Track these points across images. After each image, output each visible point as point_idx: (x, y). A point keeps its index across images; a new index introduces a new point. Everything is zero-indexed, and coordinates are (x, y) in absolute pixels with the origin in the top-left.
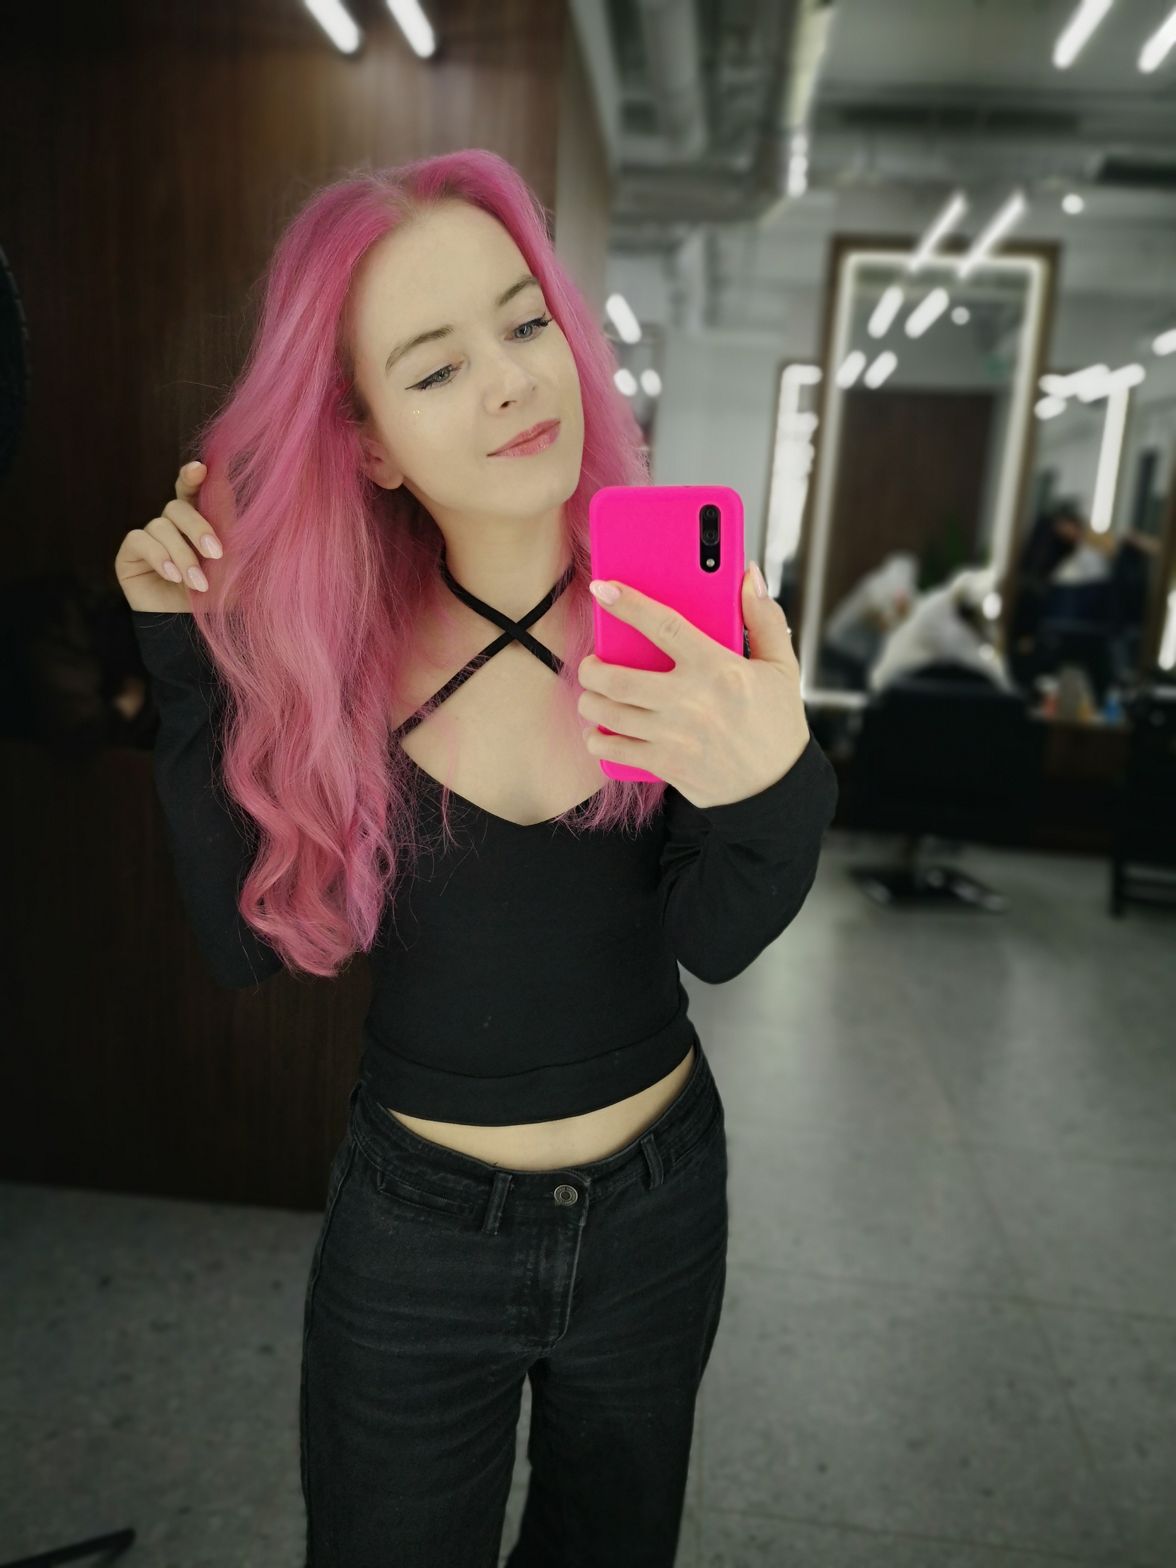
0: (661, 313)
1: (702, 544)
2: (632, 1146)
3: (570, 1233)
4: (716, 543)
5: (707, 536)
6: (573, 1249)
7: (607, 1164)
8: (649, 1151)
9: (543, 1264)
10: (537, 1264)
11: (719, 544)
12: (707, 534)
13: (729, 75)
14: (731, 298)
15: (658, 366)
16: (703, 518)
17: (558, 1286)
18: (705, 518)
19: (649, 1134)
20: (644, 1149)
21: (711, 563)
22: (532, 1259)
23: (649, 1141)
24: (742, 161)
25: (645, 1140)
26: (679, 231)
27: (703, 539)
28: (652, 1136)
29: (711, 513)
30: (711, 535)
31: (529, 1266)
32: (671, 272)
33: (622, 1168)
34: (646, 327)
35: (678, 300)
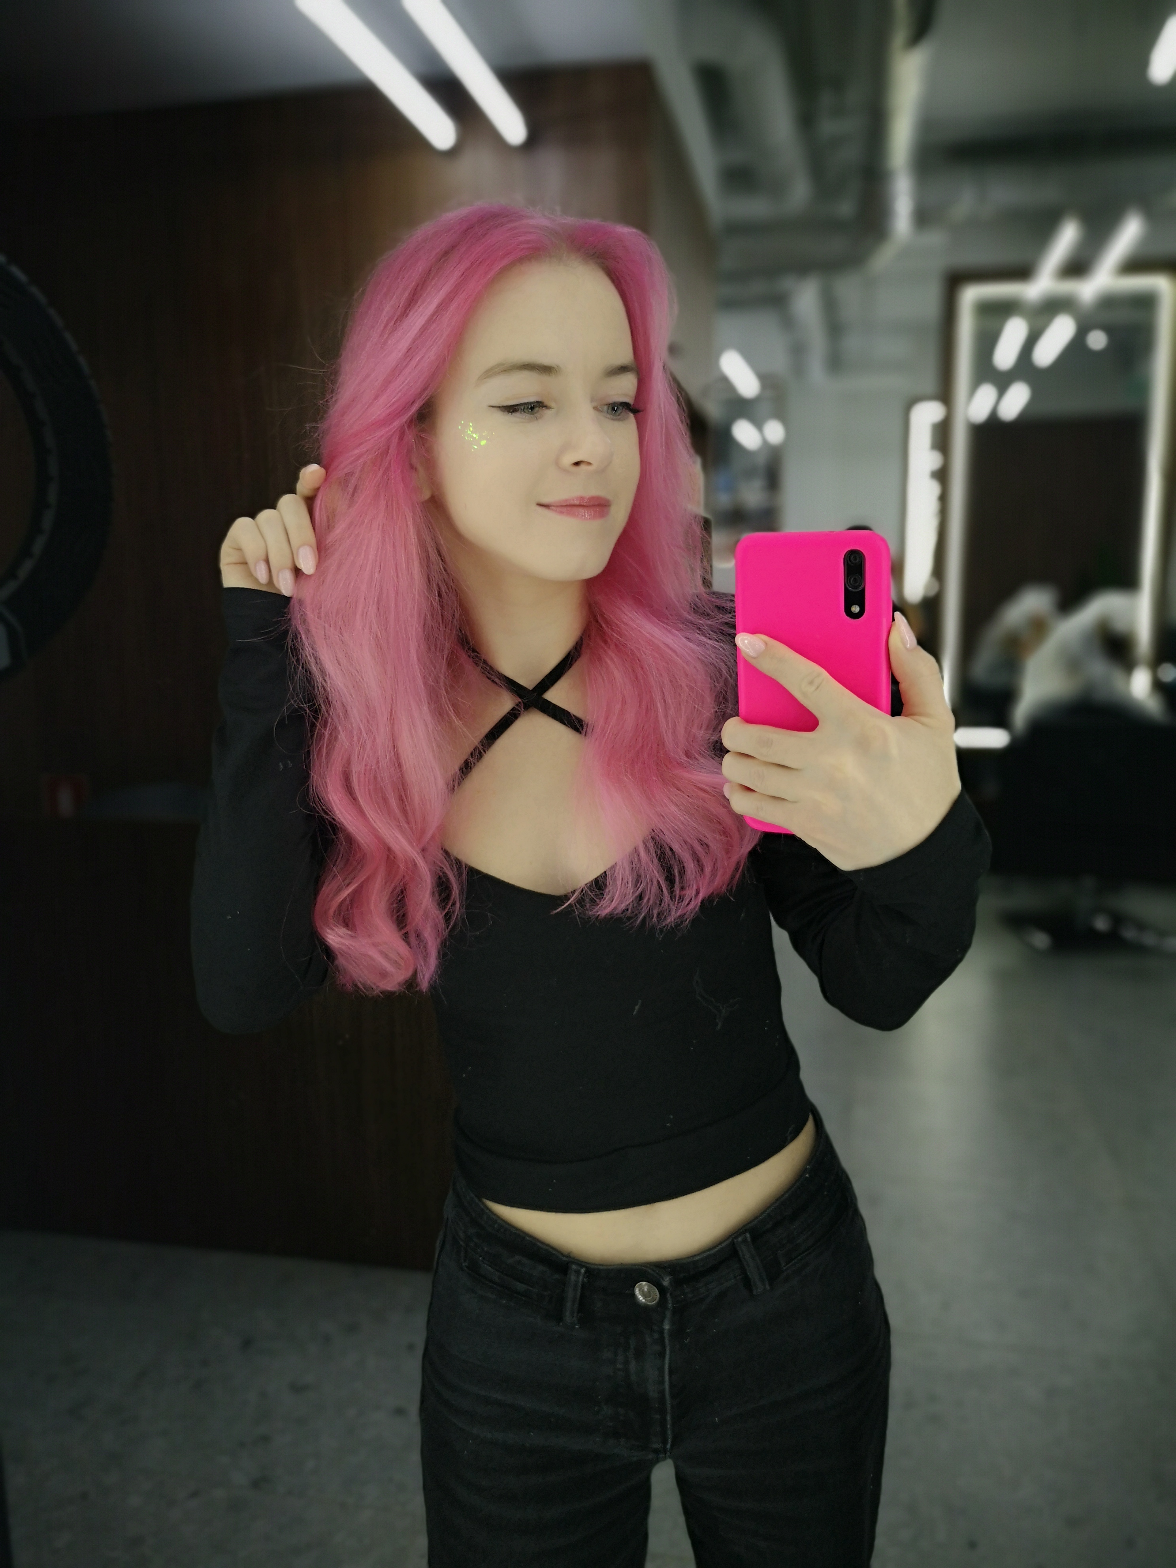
0: (779, 363)
1: (846, 589)
2: (724, 1245)
3: (656, 1336)
4: (861, 588)
5: (851, 581)
6: (662, 1355)
7: (695, 1263)
8: (746, 1253)
9: (633, 1366)
10: (626, 1362)
11: (864, 590)
12: (852, 579)
13: (828, 127)
14: (852, 343)
15: (780, 415)
16: (847, 562)
17: (652, 1392)
18: (850, 563)
19: (745, 1232)
20: (738, 1248)
21: (856, 609)
22: (620, 1358)
23: (745, 1241)
24: (846, 208)
25: (740, 1239)
26: (788, 283)
27: (847, 585)
28: (748, 1235)
29: (855, 558)
30: (855, 580)
31: (619, 1366)
32: (788, 322)
33: (714, 1268)
34: (765, 379)
35: (798, 351)
